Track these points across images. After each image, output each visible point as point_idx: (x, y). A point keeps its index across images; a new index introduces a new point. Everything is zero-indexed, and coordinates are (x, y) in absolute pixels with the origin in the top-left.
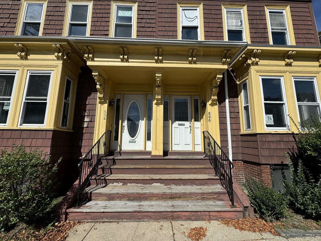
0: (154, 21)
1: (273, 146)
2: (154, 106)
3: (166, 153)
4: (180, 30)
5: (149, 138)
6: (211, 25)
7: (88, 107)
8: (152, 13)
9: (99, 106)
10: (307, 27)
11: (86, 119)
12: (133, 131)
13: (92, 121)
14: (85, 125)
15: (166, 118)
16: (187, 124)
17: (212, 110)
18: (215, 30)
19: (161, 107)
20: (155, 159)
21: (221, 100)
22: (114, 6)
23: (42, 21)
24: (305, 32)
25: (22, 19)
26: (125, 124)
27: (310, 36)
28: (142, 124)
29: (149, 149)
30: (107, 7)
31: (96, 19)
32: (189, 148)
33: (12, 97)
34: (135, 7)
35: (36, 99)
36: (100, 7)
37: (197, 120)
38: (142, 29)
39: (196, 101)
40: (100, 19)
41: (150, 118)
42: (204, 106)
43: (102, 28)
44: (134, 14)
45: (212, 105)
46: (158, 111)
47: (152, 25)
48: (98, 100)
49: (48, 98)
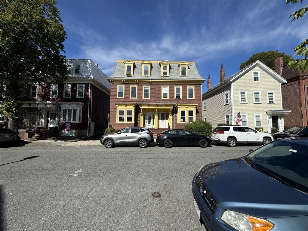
0: (155, 92)
1: (181, 126)
2: (155, 116)
3: (158, 128)
4: (162, 94)
5: (154, 125)
6: (171, 93)
7: (138, 117)
8: (154, 89)
9: (141, 116)
10: (198, 93)
11: (138, 120)
12: (149, 123)
13: (140, 120)
14: (138, 121)
15: (158, 119)
16: (164, 120)
17: (170, 117)
18: (172, 94)
19: (157, 116)
20: (156, 129)
21: (173, 115)
22: (143, 87)
23: (124, 92)
24: (198, 94)
25: (118, 91)
26: (147, 120)
27: (199, 96)
28: (152, 121)
29: (154, 127)
30: (142, 88)
31: (139, 91)
32: (165, 127)
33: (124, 116)
34: (149, 87)
35: (129, 116)
36: (139, 87)
37: (167, 119)
38: (152, 94)
39: (167, 114)
40: (140, 91)
41: (154, 119)
42: (169, 116)
43: (140, 94)
44: (149, 89)
45: (170, 116)
46: (156, 117)
47: (155, 93)
48: (141, 115)
49: (132, 116)
